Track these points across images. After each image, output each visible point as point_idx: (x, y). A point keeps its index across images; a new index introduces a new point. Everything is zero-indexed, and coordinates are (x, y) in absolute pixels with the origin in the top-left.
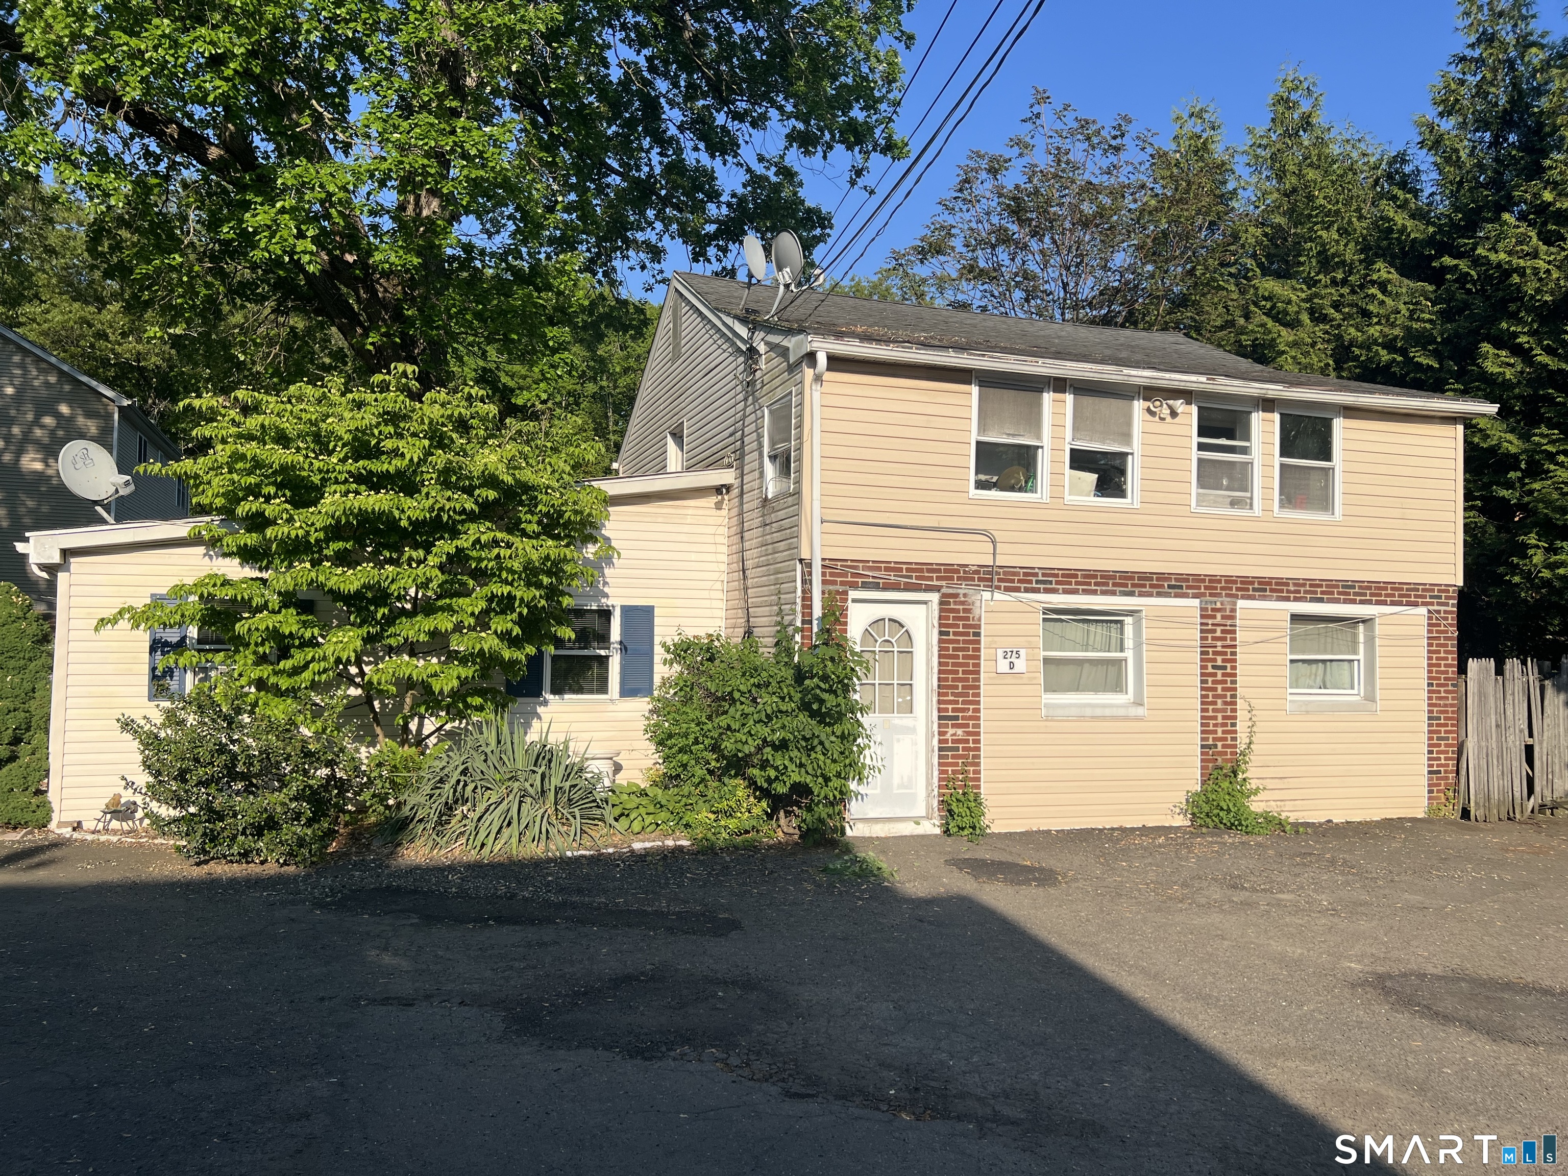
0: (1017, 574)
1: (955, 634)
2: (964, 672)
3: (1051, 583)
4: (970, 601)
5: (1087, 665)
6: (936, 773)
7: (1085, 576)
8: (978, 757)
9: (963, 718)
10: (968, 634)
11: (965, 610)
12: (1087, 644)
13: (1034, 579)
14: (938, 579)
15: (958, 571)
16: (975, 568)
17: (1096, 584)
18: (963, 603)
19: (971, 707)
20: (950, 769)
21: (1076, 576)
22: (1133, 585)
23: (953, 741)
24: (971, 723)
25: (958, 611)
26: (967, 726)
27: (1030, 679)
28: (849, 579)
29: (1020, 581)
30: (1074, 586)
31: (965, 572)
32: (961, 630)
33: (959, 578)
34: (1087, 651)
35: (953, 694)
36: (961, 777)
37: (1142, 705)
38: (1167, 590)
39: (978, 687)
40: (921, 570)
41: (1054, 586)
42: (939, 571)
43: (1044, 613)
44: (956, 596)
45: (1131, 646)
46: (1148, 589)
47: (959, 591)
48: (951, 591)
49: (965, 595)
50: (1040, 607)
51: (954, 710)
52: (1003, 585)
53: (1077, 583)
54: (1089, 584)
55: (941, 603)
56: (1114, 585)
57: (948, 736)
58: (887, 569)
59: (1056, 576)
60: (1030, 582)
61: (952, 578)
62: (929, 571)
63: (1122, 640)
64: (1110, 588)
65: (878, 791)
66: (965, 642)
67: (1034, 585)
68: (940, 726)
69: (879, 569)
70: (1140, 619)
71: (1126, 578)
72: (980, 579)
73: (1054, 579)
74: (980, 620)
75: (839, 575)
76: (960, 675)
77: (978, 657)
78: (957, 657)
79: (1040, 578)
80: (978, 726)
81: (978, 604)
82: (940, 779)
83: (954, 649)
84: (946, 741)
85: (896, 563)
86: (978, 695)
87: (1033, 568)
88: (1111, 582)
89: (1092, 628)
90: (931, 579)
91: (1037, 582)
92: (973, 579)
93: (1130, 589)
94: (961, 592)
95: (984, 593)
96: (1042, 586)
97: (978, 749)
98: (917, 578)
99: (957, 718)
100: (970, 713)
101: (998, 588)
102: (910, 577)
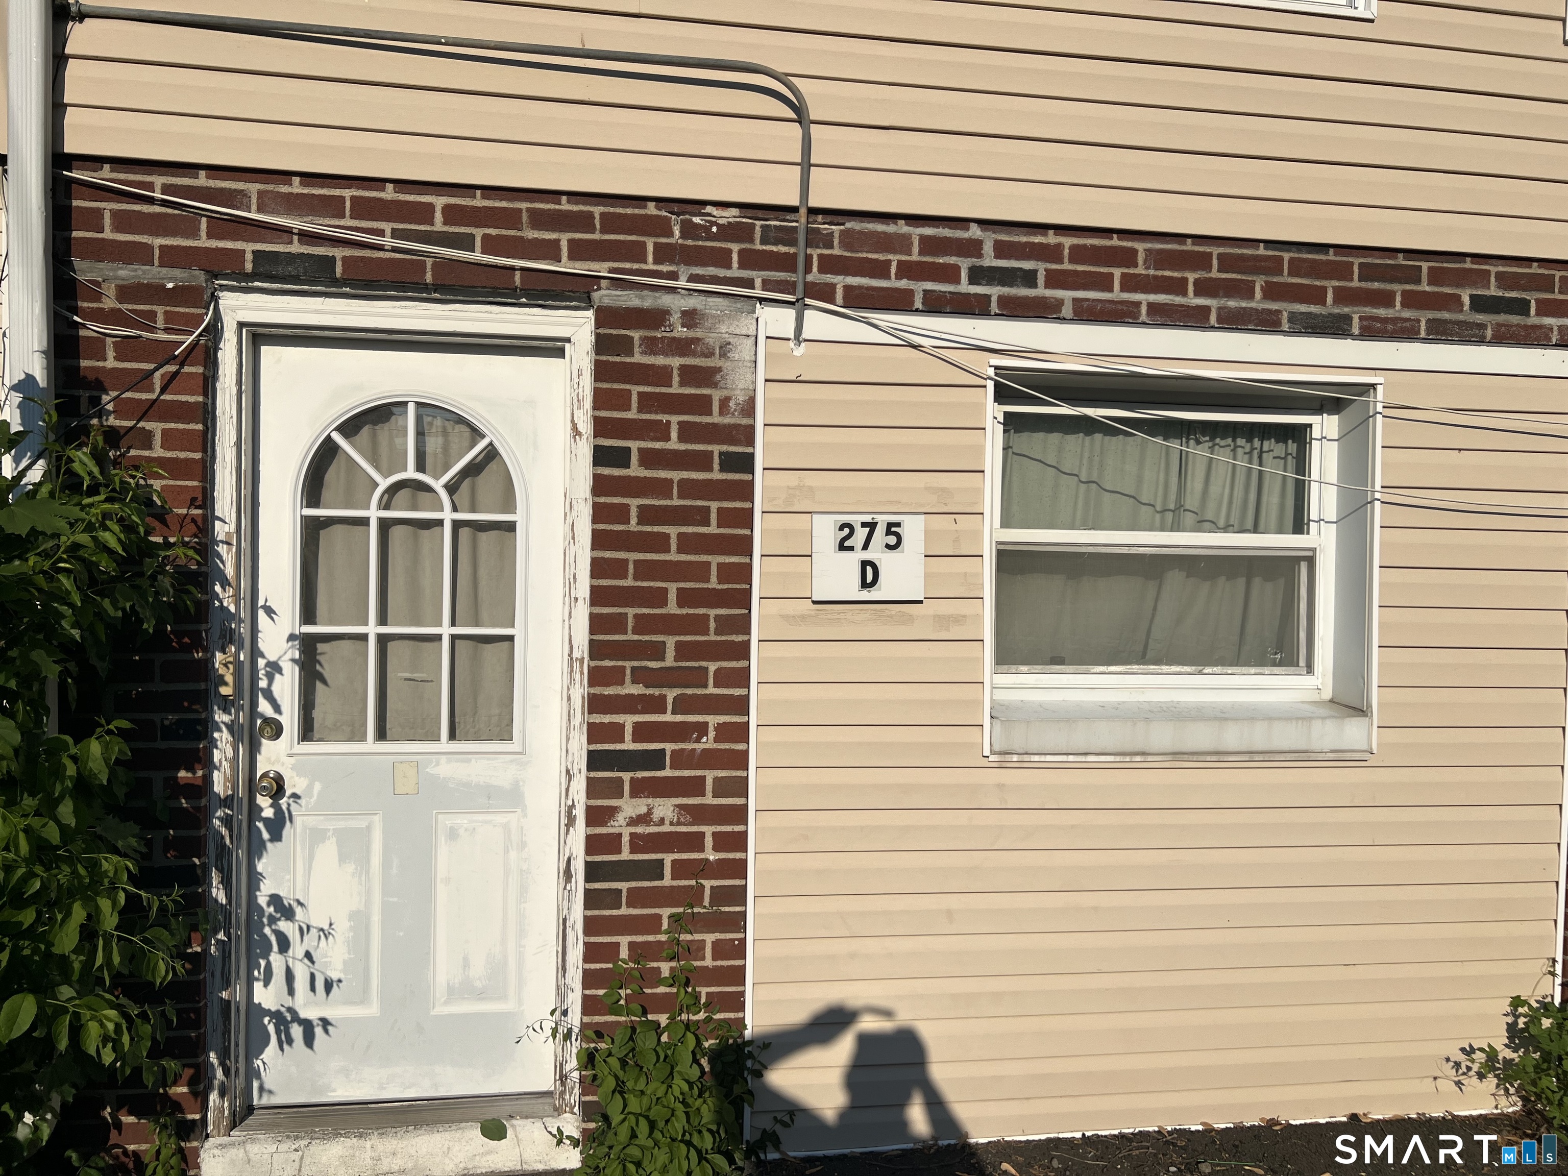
0: (901, 244)
1: (649, 459)
2: (684, 598)
3: (1029, 279)
4: (712, 339)
5: (1175, 579)
6: (576, 954)
7: (1160, 260)
8: (739, 896)
9: (679, 760)
10: (702, 461)
11: (690, 375)
12: (1180, 507)
13: (965, 264)
14: (578, 251)
15: (660, 227)
16: (729, 216)
17: (1202, 288)
18: (682, 347)
19: (713, 720)
20: (624, 941)
21: (1127, 258)
22: (1343, 296)
23: (638, 843)
24: (710, 776)
25: (662, 375)
26: (696, 787)
27: (941, 620)
28: (204, 242)
29: (907, 270)
30: (1117, 294)
31: (689, 230)
32: (674, 444)
33: (664, 254)
34: (1176, 527)
35: (639, 676)
36: (665, 968)
37: (1360, 711)
38: (1467, 314)
39: (743, 651)
40: (510, 219)
41: (1041, 291)
42: (584, 222)
43: (1002, 395)
44: (657, 318)
45: (1331, 514)
46: (1398, 310)
47: (666, 300)
48: (630, 300)
49: (690, 317)
50: (987, 365)
51: (641, 733)
52: (840, 281)
53: (1129, 283)
54: (1179, 287)
55: (602, 344)
56: (1271, 292)
57: (619, 825)
58: (363, 209)
59: (1051, 253)
60: (950, 274)
61: (636, 253)
62: (540, 220)
63: (1301, 491)
64: (1258, 302)
65: (373, 1009)
66: (688, 489)
67: (965, 287)
68: (593, 788)
69: (334, 207)
70: (1366, 419)
71: (1315, 270)
72: (749, 260)
73: (1041, 268)
74: (749, 408)
75: (157, 225)
76: (672, 608)
77: (745, 546)
78: (661, 543)
79: (989, 260)
80: (740, 786)
81: (743, 351)
82: (589, 979)
83: (646, 515)
84: (612, 843)
85: (402, 184)
86: (743, 677)
87: (961, 222)
88: (1259, 283)
89: (1199, 452)
90: (551, 251)
91: (977, 275)
92: (723, 259)
93: (1330, 307)
94: (676, 304)
95: (766, 313)
96: (995, 291)
97: (739, 870)
98: (490, 246)
99: (655, 760)
100: (708, 742)
101: (825, 293)
102: (466, 243)
